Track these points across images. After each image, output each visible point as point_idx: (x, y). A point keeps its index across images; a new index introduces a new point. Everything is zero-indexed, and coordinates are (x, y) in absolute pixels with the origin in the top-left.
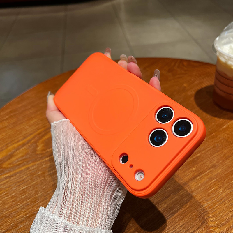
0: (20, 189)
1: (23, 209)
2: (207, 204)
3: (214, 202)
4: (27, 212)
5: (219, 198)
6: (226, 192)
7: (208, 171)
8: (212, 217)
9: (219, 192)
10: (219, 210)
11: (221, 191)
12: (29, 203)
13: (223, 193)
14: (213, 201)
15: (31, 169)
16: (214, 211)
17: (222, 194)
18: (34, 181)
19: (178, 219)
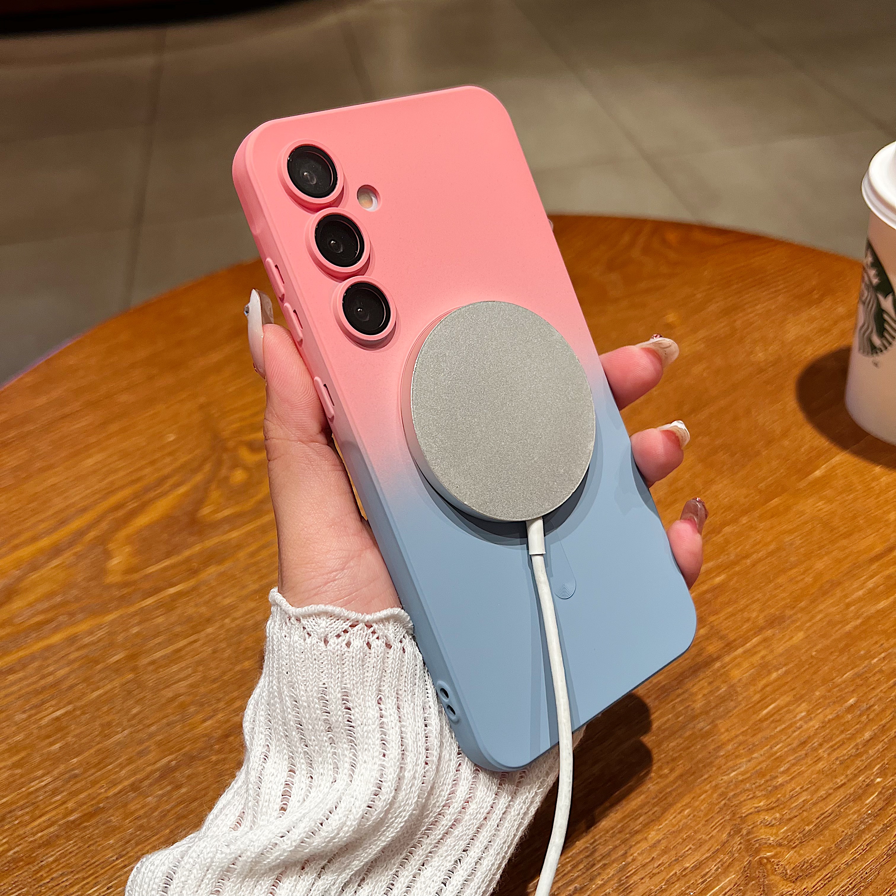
0: (41, 719)
1: (55, 792)
2: (749, 761)
3: (776, 753)
4: (70, 805)
5: (794, 739)
6: (821, 716)
7: (755, 639)
8: (769, 809)
9: (795, 717)
10: (793, 784)
11: (803, 714)
12: (76, 771)
13: (811, 719)
14: (771, 748)
15: (87, 640)
16: (776, 788)
17: (806, 722)
18: (98, 688)
19: (641, 819)
